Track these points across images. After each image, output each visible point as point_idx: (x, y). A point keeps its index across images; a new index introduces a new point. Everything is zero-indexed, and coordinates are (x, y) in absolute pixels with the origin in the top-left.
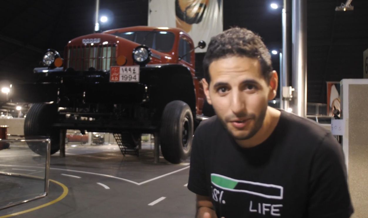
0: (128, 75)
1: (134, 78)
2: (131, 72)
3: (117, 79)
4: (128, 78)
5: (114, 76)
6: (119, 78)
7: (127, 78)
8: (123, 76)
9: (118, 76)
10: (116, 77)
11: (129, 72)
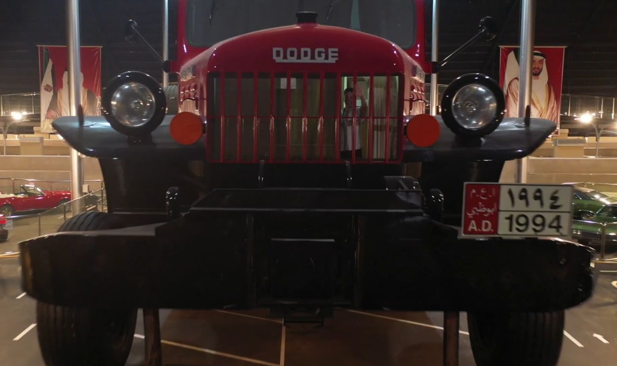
0: (530, 216)
1: (550, 227)
2: (542, 204)
3: (487, 225)
4: (531, 225)
5: (479, 219)
6: (495, 226)
7: (527, 224)
8: (510, 218)
9: (494, 219)
10: (486, 219)
11: (535, 205)
